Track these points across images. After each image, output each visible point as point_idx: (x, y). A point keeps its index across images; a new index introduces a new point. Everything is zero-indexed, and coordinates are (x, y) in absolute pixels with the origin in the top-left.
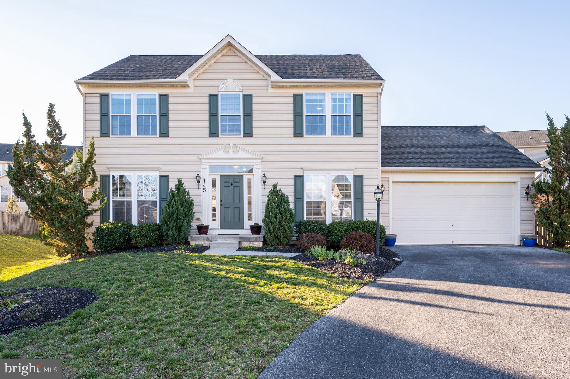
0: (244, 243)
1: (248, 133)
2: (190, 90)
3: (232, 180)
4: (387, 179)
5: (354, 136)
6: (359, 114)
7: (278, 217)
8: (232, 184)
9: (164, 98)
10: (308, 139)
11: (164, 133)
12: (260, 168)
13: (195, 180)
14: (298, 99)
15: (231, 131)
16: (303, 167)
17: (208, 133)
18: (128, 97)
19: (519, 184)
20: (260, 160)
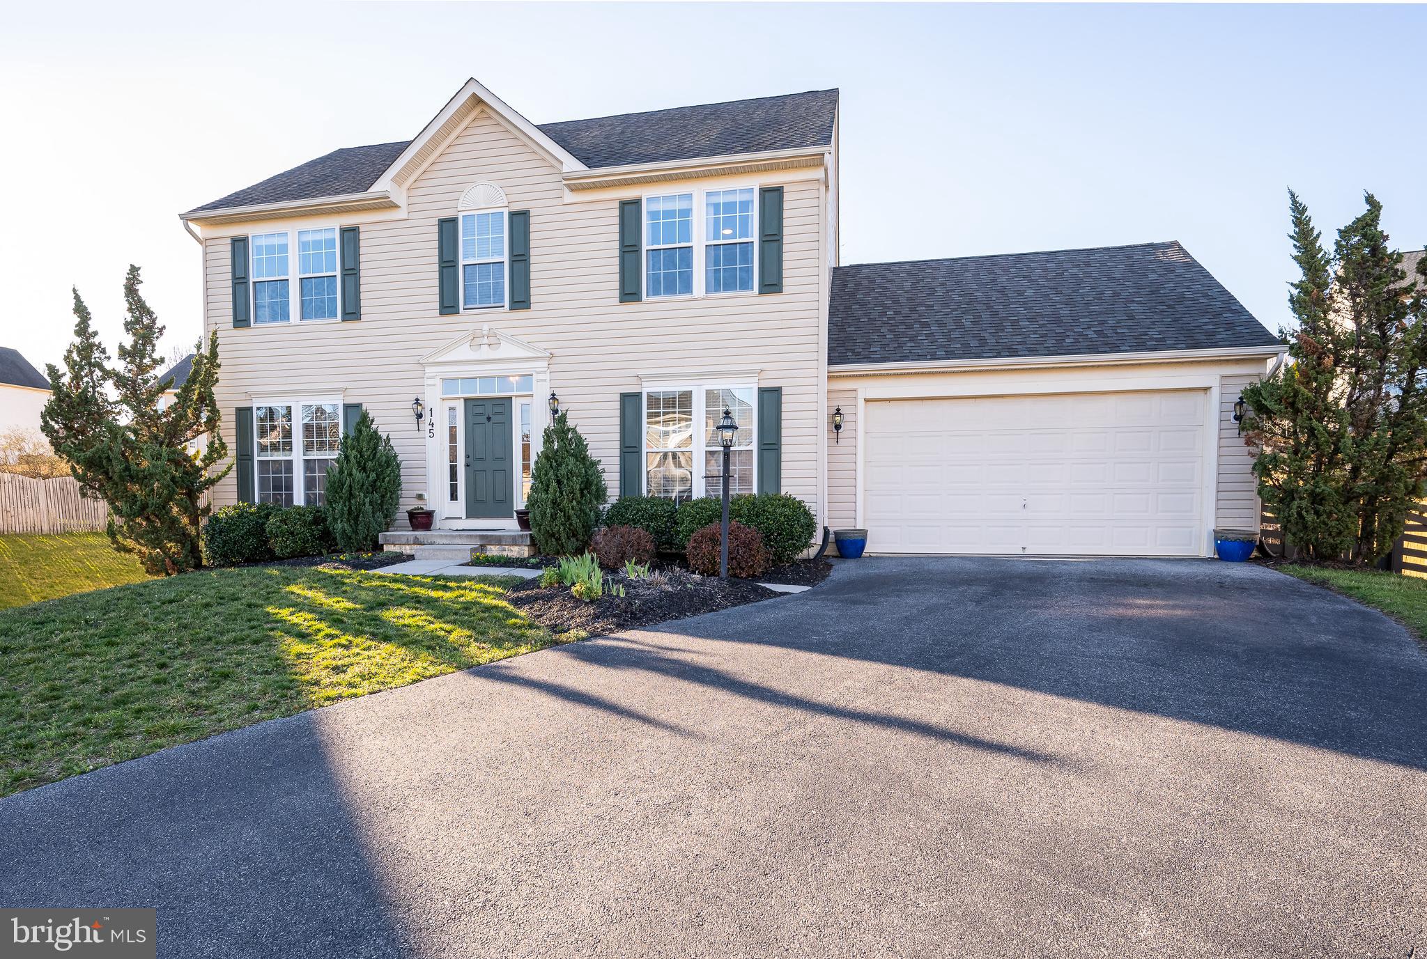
0: (491, 550)
1: (521, 301)
2: (401, 214)
3: (488, 410)
4: (853, 394)
5: (761, 293)
6: (772, 237)
7: (551, 490)
8: (489, 419)
9: (350, 236)
10: (653, 307)
11: (352, 313)
12: (545, 380)
13: (411, 412)
14: (629, 212)
15: (488, 299)
16: (640, 372)
17: (437, 305)
18: (281, 241)
19: (1215, 393)
20: (544, 361)
